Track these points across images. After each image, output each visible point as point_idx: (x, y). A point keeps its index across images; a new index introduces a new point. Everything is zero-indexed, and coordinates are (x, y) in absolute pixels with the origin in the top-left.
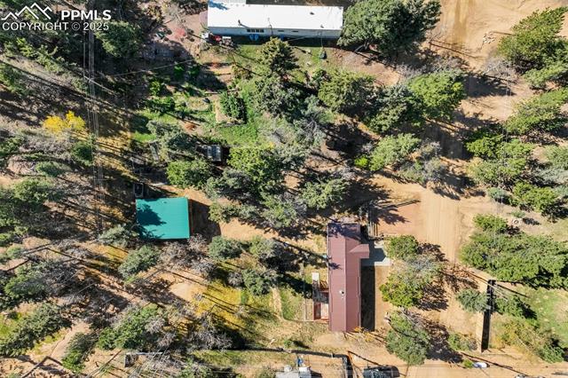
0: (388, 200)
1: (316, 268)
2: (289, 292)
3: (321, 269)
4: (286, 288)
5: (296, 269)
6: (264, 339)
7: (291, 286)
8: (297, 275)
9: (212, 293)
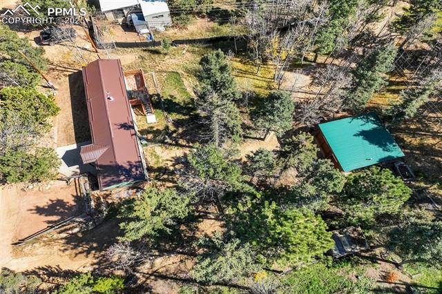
0: (64, 235)
1: (152, 127)
2: (179, 98)
3: (145, 128)
4: (184, 101)
5: (177, 123)
6: (193, 52)
7: (178, 104)
8: (175, 116)
9: (265, 84)
